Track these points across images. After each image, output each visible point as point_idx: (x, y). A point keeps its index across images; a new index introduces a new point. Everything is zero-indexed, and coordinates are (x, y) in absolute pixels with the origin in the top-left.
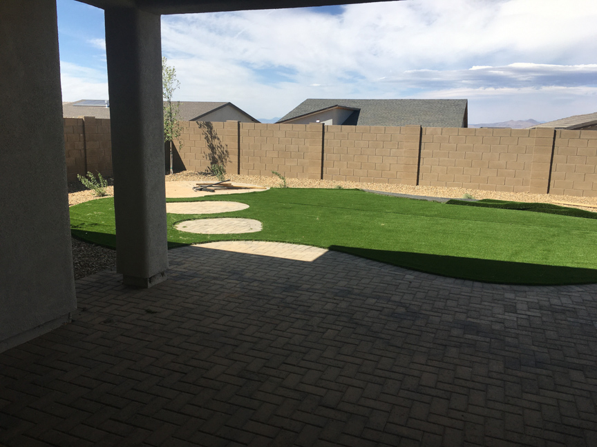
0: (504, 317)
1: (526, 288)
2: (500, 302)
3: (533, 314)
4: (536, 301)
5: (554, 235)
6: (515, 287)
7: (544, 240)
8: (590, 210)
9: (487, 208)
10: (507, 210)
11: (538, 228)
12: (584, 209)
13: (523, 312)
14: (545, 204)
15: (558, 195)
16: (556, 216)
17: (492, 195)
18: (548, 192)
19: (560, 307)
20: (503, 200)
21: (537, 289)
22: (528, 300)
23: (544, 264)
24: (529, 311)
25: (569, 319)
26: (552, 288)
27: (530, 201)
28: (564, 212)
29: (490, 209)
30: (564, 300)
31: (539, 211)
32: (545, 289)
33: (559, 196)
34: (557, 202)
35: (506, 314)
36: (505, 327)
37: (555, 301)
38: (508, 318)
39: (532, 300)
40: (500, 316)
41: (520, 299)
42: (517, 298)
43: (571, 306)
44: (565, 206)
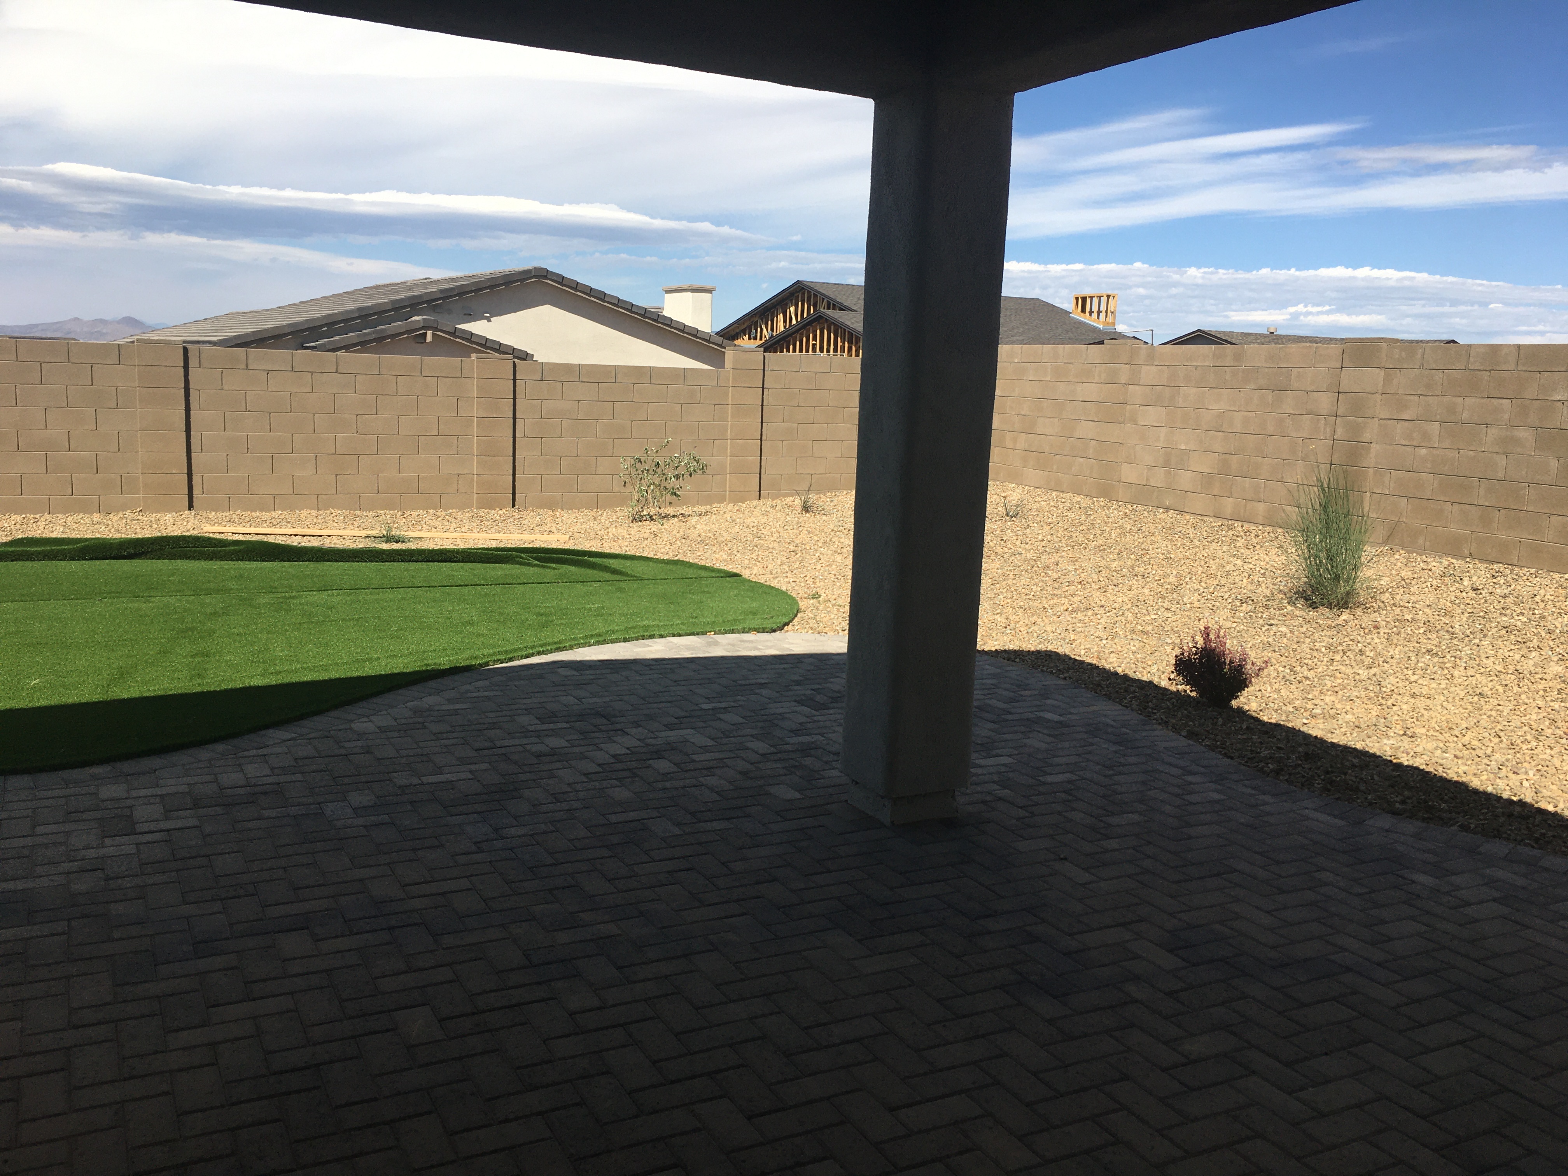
0: (102, 852)
1: (156, 762)
2: (85, 816)
3: (179, 824)
4: (184, 788)
5: (215, 614)
6: (127, 767)
7: (192, 629)
8: (295, 542)
9: (29, 564)
10: (87, 564)
11: (172, 600)
12: (280, 540)
13: (153, 826)
14: (183, 538)
15: (216, 511)
16: (215, 565)
17: (41, 524)
18: (191, 507)
19: (241, 791)
20: (74, 535)
21: (182, 758)
22: (164, 791)
23: (199, 689)
24: (167, 818)
25: (266, 813)
26: (220, 747)
27: (147, 534)
28: (235, 552)
29: (37, 565)
30: (253, 770)
31: (172, 557)
32: (204, 754)
33: (219, 515)
34: (216, 528)
35: (108, 841)
36: (107, 879)
37: (231, 778)
38: (111, 851)
39: (173, 790)
40: (92, 853)
41: (143, 792)
42: (134, 794)
43: (271, 780)
44: (236, 537)
